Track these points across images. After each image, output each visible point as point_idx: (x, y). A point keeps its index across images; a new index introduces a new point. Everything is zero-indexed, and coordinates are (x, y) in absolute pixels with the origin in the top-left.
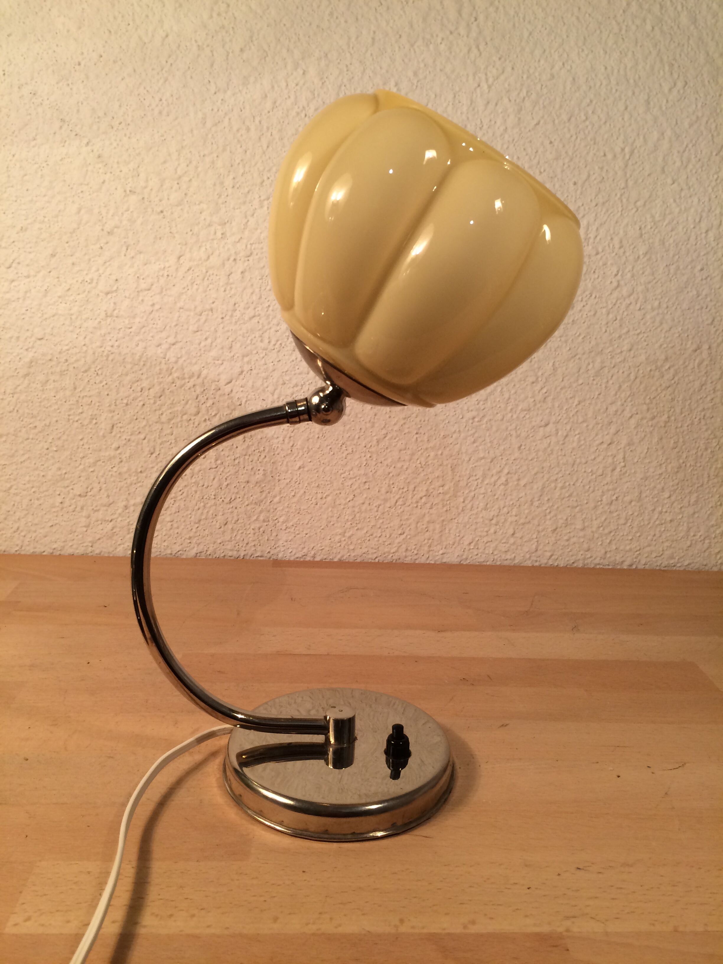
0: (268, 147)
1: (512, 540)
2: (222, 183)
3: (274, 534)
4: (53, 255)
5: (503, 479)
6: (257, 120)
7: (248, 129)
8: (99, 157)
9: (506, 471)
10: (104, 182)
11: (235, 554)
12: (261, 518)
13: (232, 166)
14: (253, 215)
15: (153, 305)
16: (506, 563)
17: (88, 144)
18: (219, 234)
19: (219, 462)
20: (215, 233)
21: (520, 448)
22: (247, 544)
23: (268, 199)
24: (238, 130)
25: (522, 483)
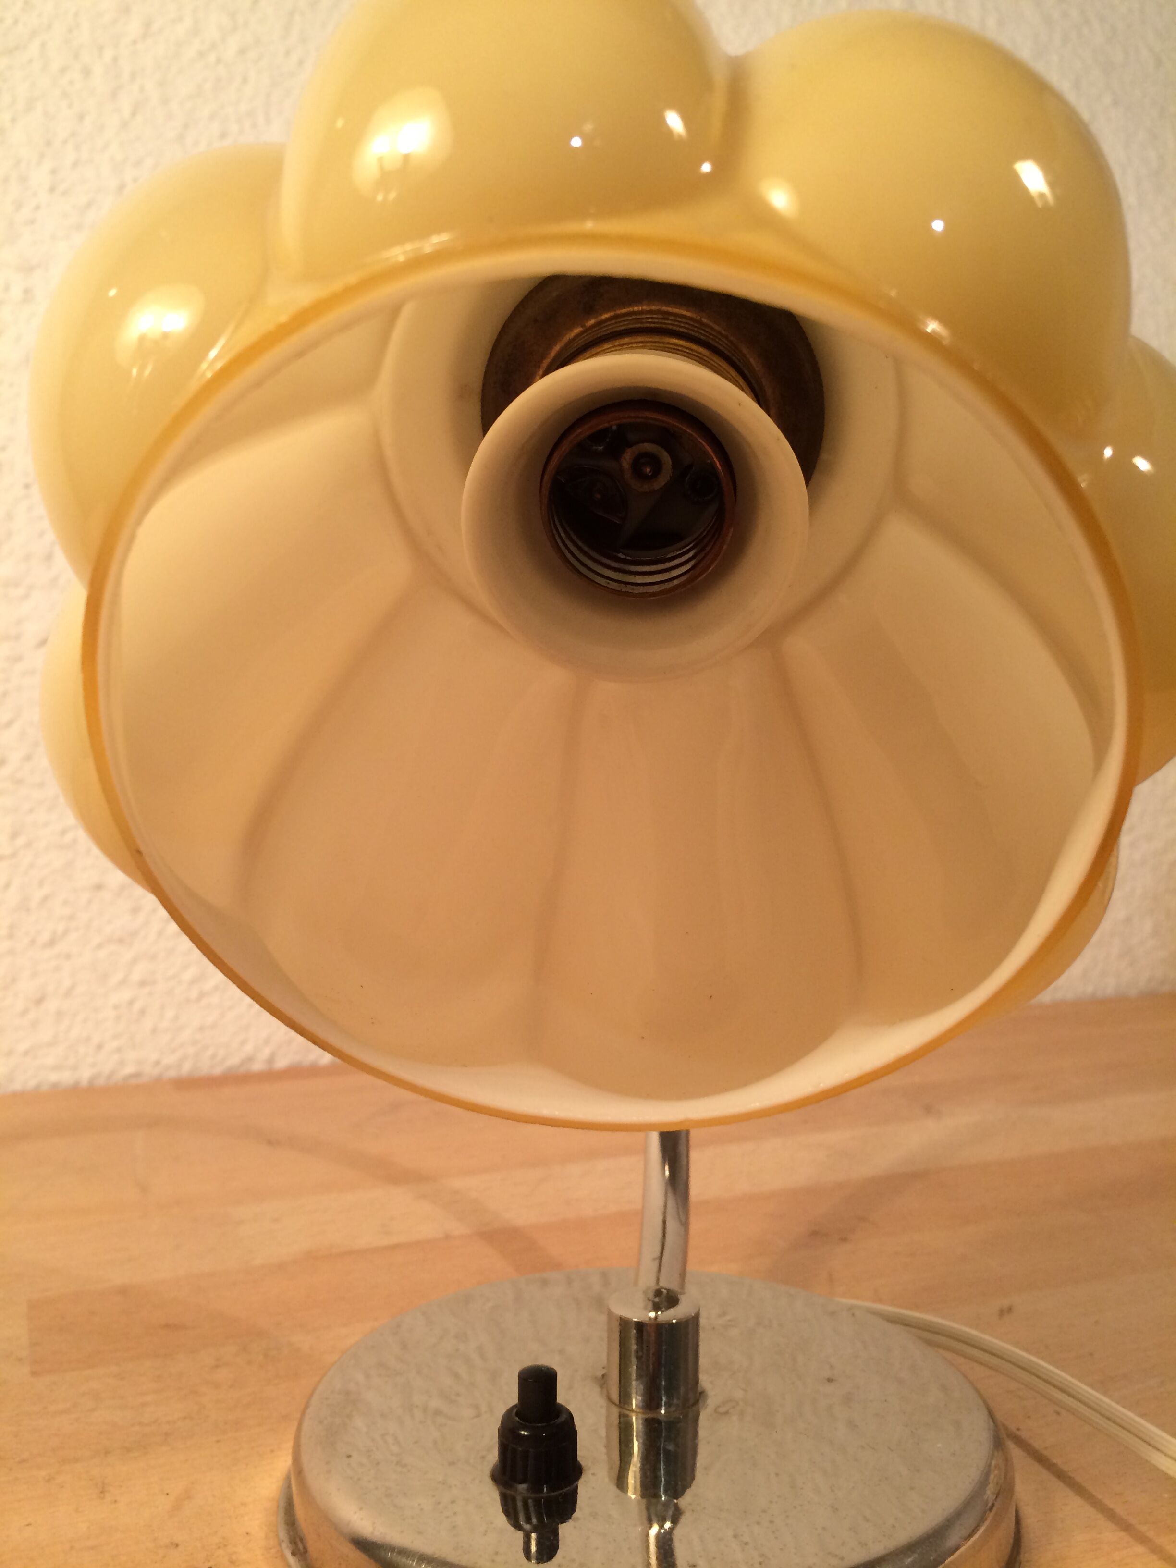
0: (134, 113)
2: (23, 180)
3: (170, 1014)
6: (108, 54)
7: (87, 72)
11: (66, 1077)
12: (137, 974)
13: (48, 143)
19: (21, 841)
22: (99, 1047)
24: (63, 70)
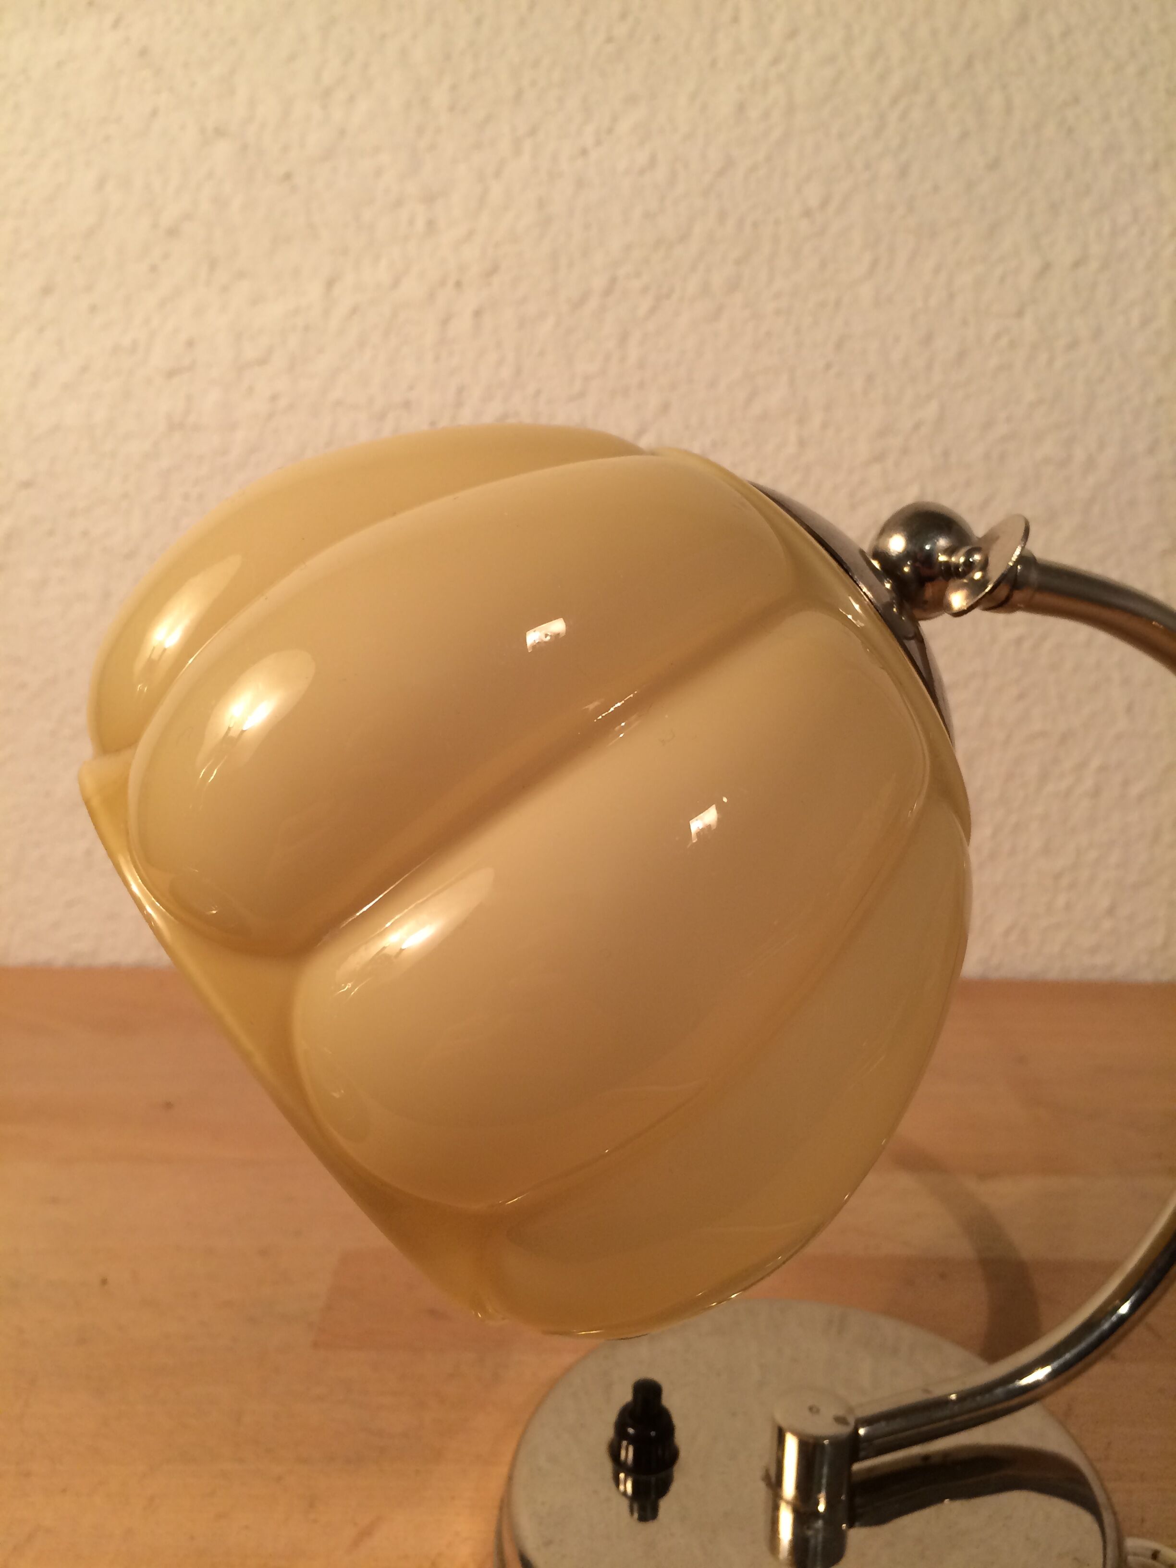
1: (1107, 924)
4: (47, 290)
5: (1088, 783)
8: (144, 52)
9: (1095, 763)
10: (154, 113)
14: (498, 174)
15: (274, 398)
16: (1094, 976)
17: (116, 24)
18: (420, 225)
20: (411, 222)
21: (1129, 709)
23: (533, 132)
25: (1135, 790)
